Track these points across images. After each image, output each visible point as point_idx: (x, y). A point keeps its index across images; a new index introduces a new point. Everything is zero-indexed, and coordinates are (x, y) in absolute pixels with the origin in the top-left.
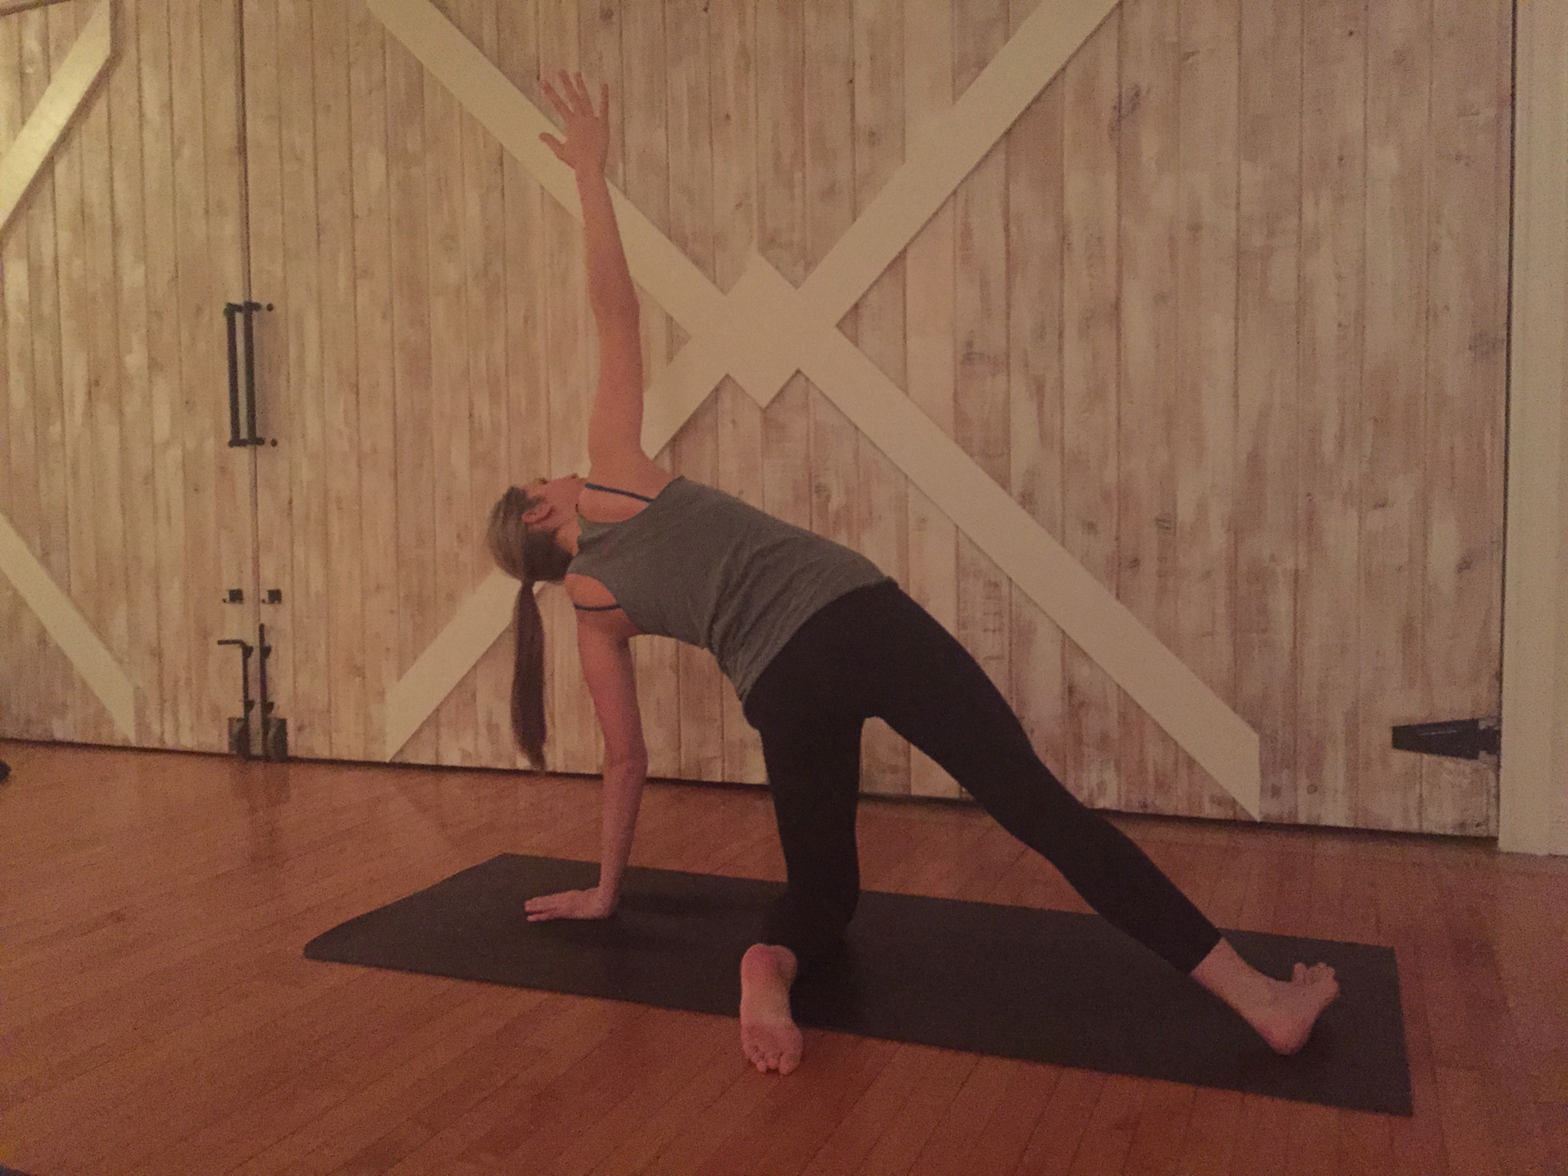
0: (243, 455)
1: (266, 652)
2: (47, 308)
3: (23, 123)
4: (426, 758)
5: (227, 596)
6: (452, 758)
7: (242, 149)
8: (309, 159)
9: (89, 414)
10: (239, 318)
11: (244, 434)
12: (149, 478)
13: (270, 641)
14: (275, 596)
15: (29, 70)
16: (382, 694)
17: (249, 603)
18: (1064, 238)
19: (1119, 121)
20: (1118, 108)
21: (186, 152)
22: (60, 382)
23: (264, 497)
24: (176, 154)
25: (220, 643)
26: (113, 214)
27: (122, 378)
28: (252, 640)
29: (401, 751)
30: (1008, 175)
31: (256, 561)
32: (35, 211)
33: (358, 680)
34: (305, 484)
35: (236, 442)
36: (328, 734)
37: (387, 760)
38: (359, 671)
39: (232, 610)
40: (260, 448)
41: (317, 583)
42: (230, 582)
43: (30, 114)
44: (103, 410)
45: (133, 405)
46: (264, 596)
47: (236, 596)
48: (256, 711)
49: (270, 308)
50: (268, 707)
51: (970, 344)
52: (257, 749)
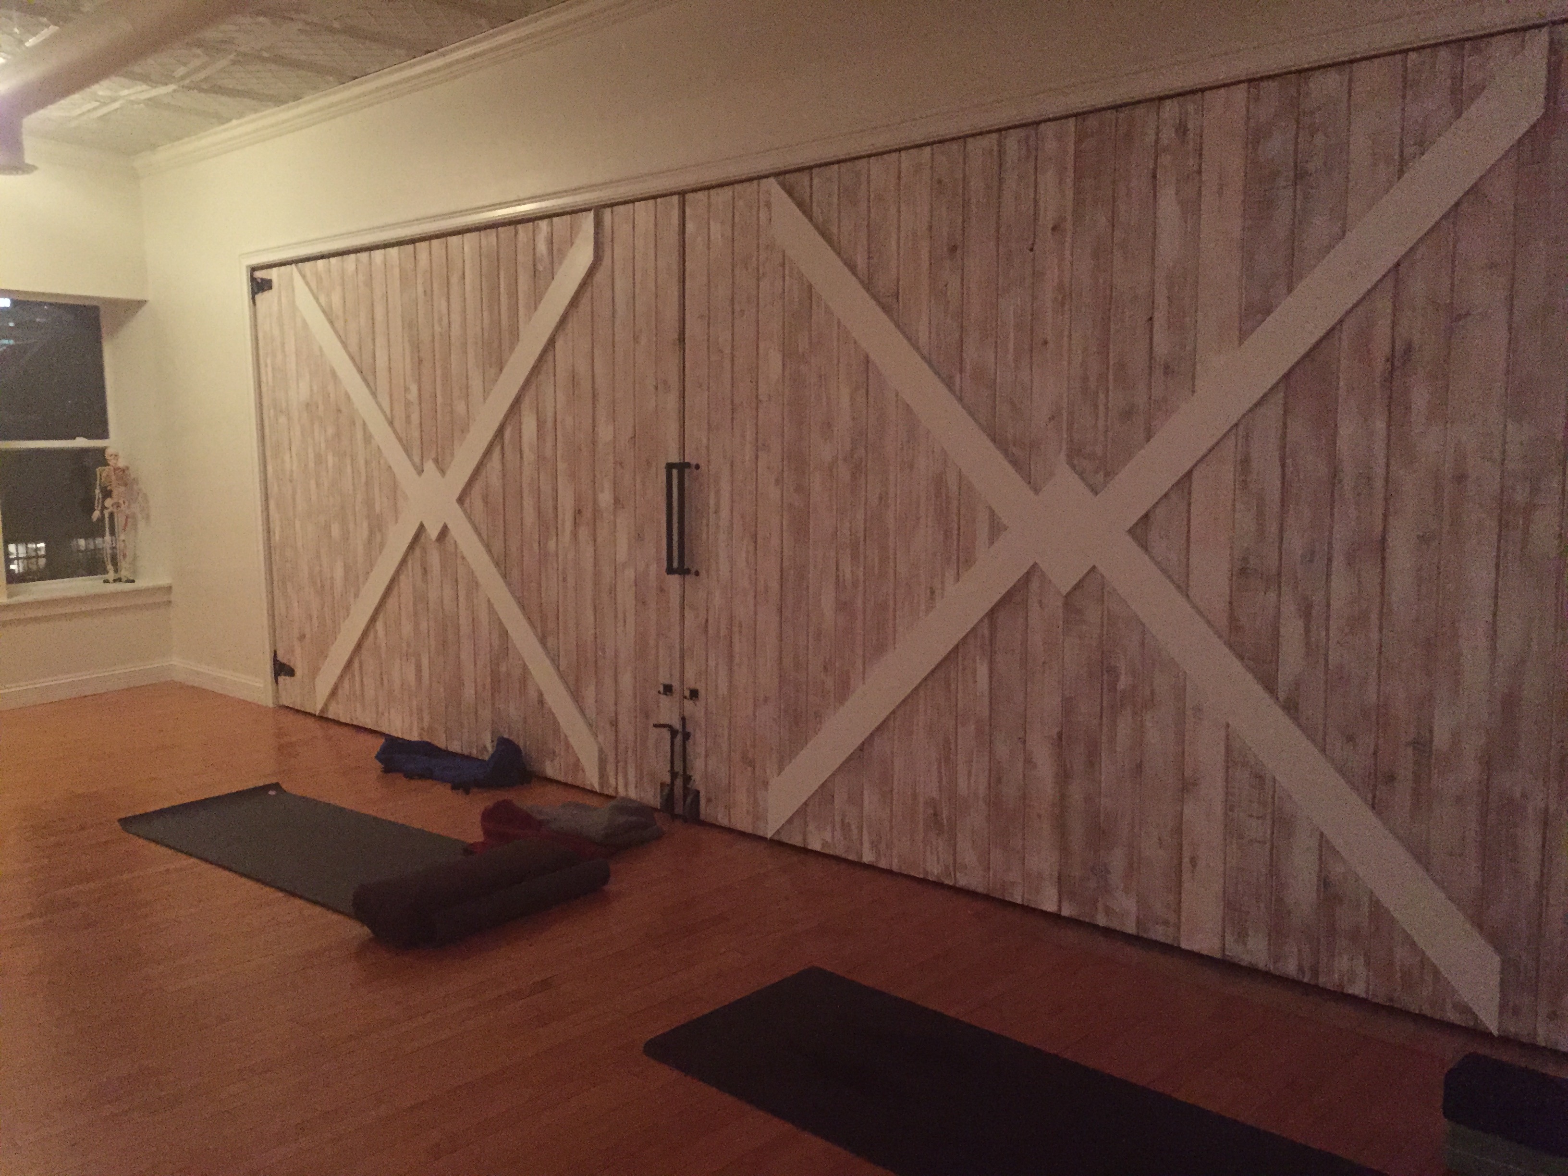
0: (675, 580)
1: (686, 736)
2: (548, 452)
3: (536, 309)
4: (797, 841)
5: (661, 689)
6: (815, 845)
7: (682, 339)
8: (727, 351)
9: (575, 535)
10: (675, 472)
11: (675, 564)
12: (613, 590)
13: (690, 729)
14: (694, 694)
15: (540, 268)
16: (766, 784)
17: (677, 695)
18: (1335, 474)
19: (1391, 373)
20: (1390, 359)
21: (643, 340)
22: (556, 508)
23: (689, 615)
24: (636, 339)
25: (655, 726)
26: (593, 382)
27: (596, 512)
28: (677, 725)
29: (778, 832)
30: (1286, 412)
31: (683, 664)
32: (542, 377)
33: (749, 769)
34: (717, 607)
35: (670, 571)
36: (728, 807)
37: (769, 836)
38: (751, 763)
39: (664, 700)
40: (687, 577)
41: (723, 689)
42: (664, 678)
43: (540, 302)
44: (584, 533)
45: (603, 533)
46: (687, 693)
47: (668, 689)
48: (679, 782)
49: (698, 467)
50: (687, 779)
51: (1245, 559)
52: (679, 810)
